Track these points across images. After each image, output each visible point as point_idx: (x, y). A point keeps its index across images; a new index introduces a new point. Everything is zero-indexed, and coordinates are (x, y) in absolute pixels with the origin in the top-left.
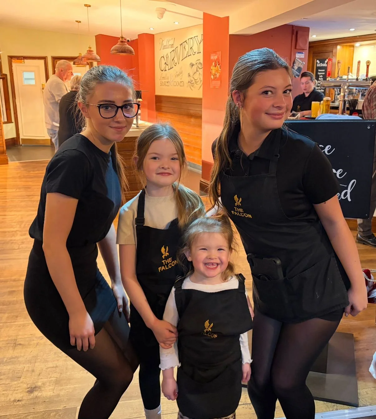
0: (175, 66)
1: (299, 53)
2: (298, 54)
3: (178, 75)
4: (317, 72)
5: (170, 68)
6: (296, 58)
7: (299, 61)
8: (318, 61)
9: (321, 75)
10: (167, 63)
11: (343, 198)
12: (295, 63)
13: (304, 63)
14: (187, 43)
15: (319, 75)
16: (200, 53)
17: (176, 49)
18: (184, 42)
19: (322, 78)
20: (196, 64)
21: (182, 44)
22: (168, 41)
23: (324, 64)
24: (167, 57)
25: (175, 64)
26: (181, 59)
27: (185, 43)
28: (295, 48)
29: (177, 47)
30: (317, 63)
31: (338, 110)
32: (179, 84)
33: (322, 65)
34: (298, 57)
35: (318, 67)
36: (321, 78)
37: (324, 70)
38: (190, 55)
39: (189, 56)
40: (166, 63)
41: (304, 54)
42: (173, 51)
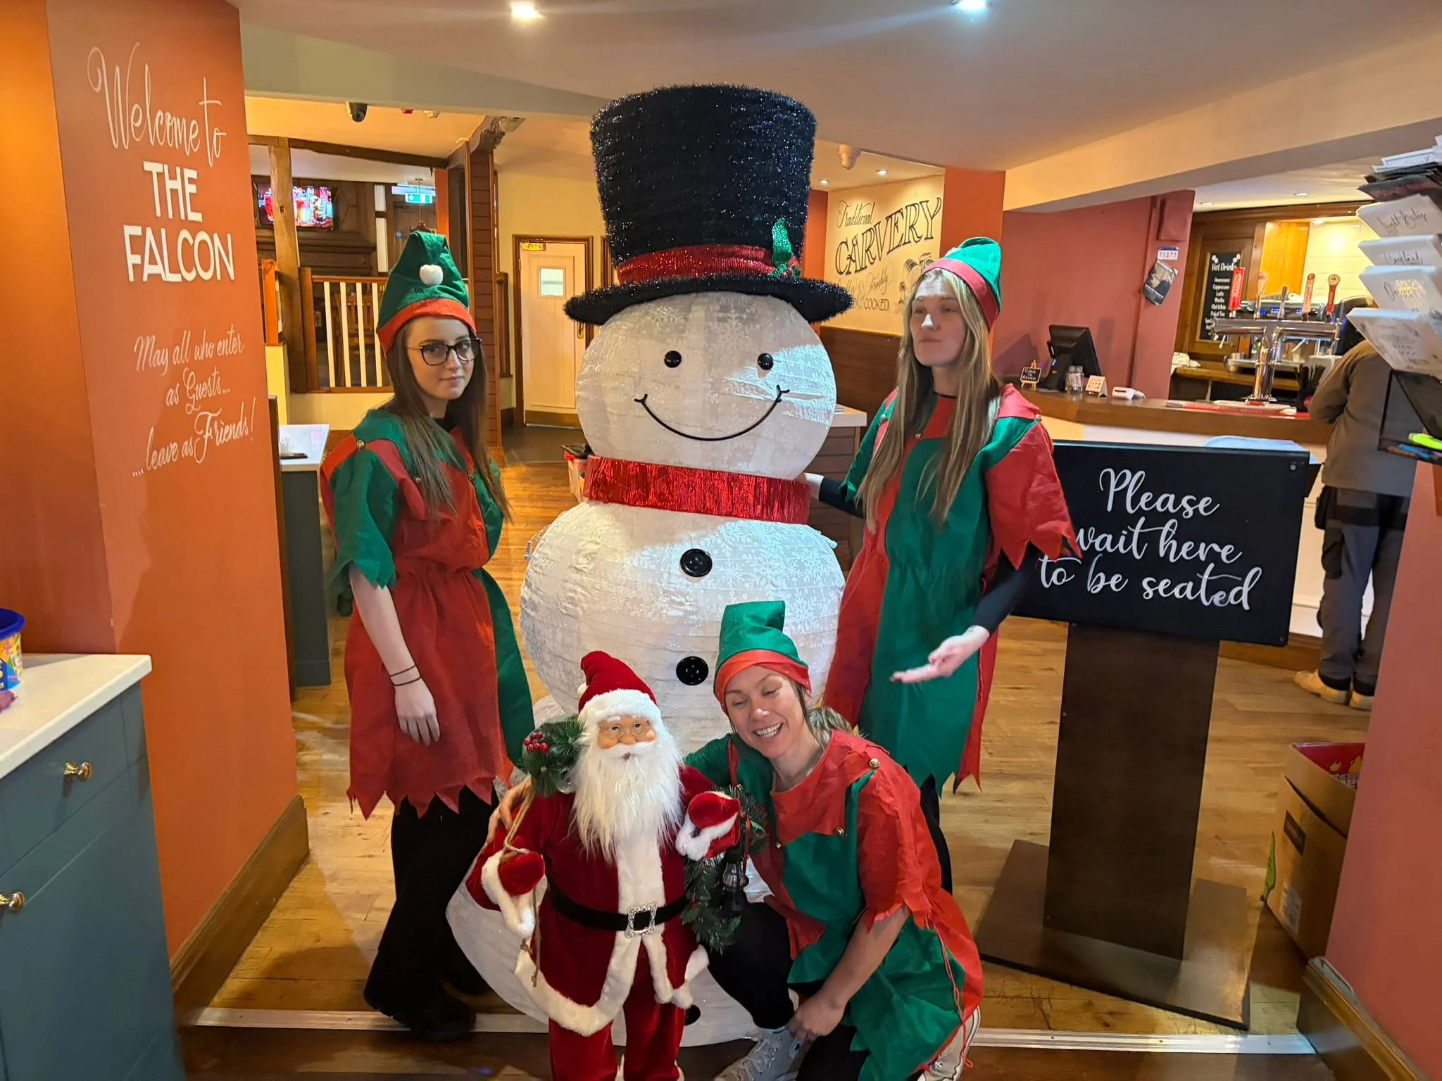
0: (872, 264)
1: (1165, 249)
2: (1163, 252)
3: (877, 285)
4: (1211, 282)
5: (858, 268)
6: (1158, 262)
7: (1165, 267)
8: (1215, 259)
9: (1220, 291)
10: (853, 258)
11: (1233, 602)
12: (1155, 272)
13: (1176, 272)
14: (902, 214)
15: (1215, 291)
16: (932, 238)
17: (877, 227)
18: (895, 213)
19: (1223, 298)
20: (921, 262)
21: (890, 217)
22: (859, 208)
23: (1230, 264)
24: (855, 243)
25: (872, 261)
26: (886, 249)
27: (899, 215)
28: (1158, 238)
29: (879, 223)
30: (1212, 262)
31: (1253, 378)
32: (877, 305)
33: (1224, 267)
34: (1161, 258)
35: (1214, 271)
36: (1219, 298)
37: (1227, 280)
38: (907, 241)
39: (905, 243)
40: (850, 258)
41: (1177, 252)
42: (869, 230)
